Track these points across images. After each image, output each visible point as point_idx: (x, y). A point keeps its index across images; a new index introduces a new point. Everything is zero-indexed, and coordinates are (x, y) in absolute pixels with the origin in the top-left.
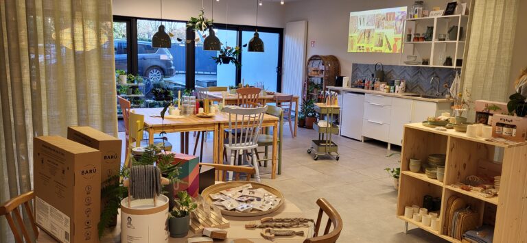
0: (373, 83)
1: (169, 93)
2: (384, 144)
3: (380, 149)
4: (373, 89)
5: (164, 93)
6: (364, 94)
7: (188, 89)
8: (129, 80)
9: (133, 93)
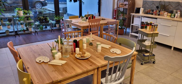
0: (160, 12)
1: (47, 19)
2: (170, 47)
3: (167, 50)
4: (159, 15)
5: (44, 19)
6: (156, 19)
7: (57, 16)
8: (24, 13)
9: (27, 20)
